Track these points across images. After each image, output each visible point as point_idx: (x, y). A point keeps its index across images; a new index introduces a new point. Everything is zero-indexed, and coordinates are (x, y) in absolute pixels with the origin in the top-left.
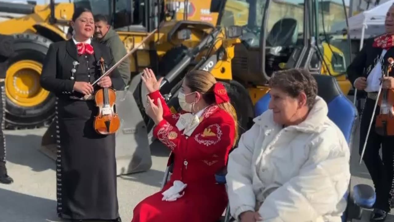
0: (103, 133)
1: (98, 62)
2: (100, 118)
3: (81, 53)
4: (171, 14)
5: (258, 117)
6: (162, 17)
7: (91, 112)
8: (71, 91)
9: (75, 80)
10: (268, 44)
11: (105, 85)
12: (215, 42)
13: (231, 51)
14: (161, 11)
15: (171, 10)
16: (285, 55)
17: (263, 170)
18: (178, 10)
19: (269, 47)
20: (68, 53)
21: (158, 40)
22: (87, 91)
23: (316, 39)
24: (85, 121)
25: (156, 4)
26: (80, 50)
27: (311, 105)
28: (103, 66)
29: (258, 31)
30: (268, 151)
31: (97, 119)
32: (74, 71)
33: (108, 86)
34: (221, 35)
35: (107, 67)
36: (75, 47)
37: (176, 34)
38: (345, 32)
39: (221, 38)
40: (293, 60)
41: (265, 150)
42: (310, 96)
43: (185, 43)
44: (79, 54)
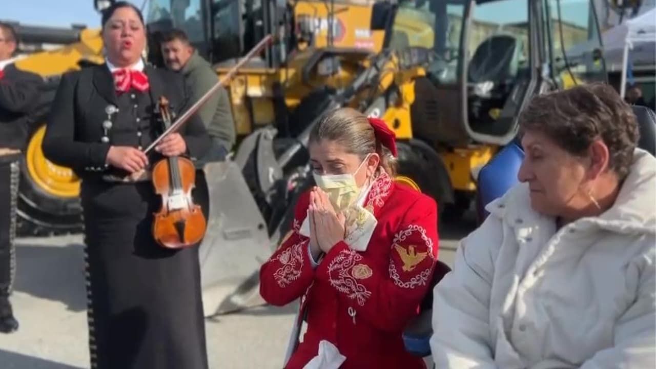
0: (171, 245)
1: (157, 106)
2: (164, 216)
3: (122, 88)
4: (307, 38)
5: (496, 201)
6: (292, 43)
7: (145, 205)
8: (103, 167)
9: (111, 143)
10: (470, 80)
11: (170, 151)
12: (382, 75)
13: (408, 91)
14: (289, 35)
15: (307, 31)
16: (499, 96)
17: (522, 328)
18: (317, 31)
19: (471, 84)
20: (98, 91)
21: (287, 80)
22: (134, 164)
23: (550, 66)
24: (137, 223)
25: (281, 23)
26: (120, 84)
27: (623, 169)
28: (165, 113)
29: (452, 58)
30: (531, 281)
31: (159, 217)
32: (108, 124)
33: (177, 153)
34: (391, 65)
35: (174, 115)
36: (111, 76)
37: (315, 69)
38: (597, 55)
39: (391, 70)
40: (513, 104)
41: (523, 277)
42: (618, 149)
43: (331, 82)
44: (118, 92)
